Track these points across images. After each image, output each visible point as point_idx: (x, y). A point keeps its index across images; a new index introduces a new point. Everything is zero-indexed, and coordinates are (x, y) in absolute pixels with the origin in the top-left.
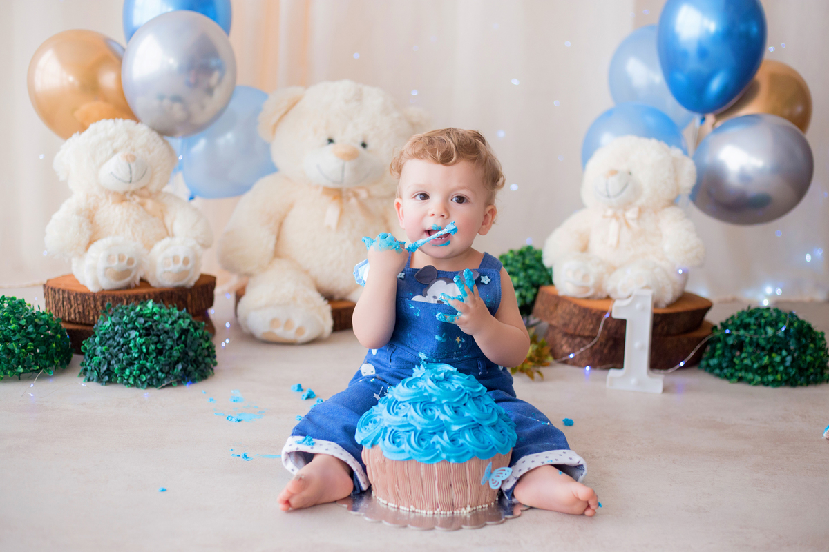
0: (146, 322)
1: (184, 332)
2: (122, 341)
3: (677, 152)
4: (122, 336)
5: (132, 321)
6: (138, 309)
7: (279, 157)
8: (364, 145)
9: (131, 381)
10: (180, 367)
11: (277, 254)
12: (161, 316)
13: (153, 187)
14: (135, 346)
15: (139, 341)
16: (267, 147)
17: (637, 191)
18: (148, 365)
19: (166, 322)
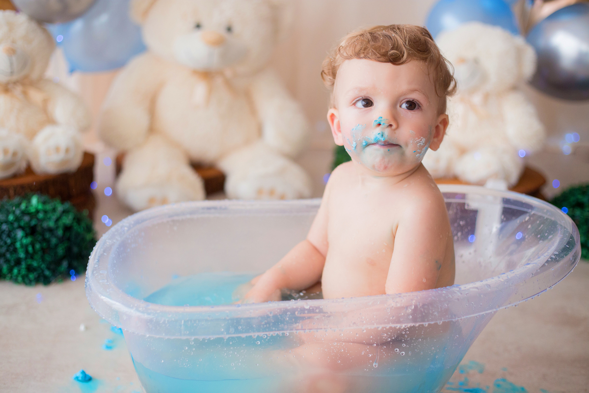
0: (31, 220)
1: (67, 229)
2: (9, 241)
3: (519, 41)
4: (9, 236)
5: (17, 219)
6: (23, 206)
7: (150, 37)
8: (229, 29)
9: (20, 279)
10: (65, 264)
11: (152, 130)
12: (45, 212)
13: (35, 75)
14: (22, 245)
15: (25, 241)
16: (138, 29)
17: (484, 78)
18: (35, 264)
19: (49, 219)
